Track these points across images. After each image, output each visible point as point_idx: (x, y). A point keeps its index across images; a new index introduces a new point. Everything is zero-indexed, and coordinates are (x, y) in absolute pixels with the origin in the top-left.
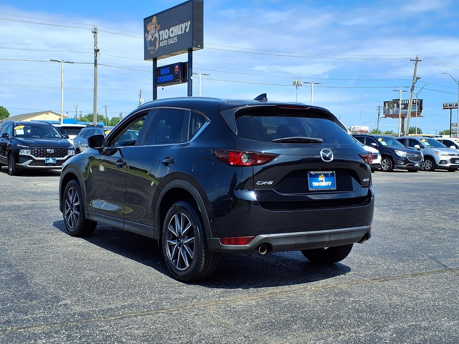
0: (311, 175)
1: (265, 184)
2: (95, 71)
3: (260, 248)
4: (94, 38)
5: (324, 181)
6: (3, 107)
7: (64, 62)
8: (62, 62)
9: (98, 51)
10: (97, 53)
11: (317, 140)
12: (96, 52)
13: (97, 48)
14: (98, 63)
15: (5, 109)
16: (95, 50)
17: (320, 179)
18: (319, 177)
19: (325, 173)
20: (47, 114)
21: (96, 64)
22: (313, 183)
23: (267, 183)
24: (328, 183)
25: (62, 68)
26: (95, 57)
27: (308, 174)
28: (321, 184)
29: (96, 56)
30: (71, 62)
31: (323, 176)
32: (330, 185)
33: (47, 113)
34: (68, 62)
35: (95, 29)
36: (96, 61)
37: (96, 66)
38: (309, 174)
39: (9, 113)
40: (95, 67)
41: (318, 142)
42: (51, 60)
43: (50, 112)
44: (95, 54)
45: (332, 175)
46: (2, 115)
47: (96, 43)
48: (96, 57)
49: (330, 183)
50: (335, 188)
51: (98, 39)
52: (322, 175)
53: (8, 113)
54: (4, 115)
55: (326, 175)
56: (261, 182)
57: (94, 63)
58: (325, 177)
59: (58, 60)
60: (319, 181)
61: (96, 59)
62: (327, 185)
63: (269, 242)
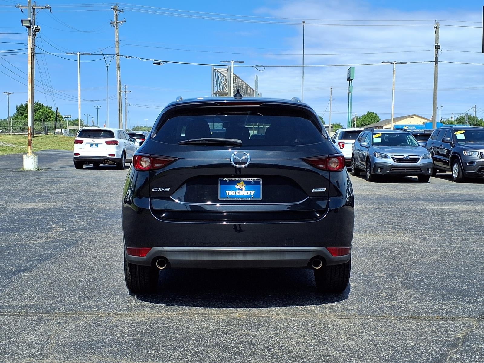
0: (225, 183)
1: (161, 191)
2: (436, 69)
3: (158, 261)
4: (435, 34)
5: (244, 189)
6: (374, 113)
7: (397, 63)
8: (394, 63)
9: (439, 48)
10: (439, 49)
11: (233, 142)
12: (437, 49)
13: (438, 44)
14: (439, 60)
15: (376, 114)
16: (436, 47)
17: (237, 187)
18: (236, 185)
19: (246, 180)
20: (411, 118)
21: (436, 62)
22: (227, 192)
23: (163, 190)
24: (249, 192)
25: (394, 69)
26: (435, 54)
27: (219, 182)
28: (239, 193)
29: (437, 52)
30: (404, 62)
31: (243, 184)
32: (252, 194)
33: (411, 116)
34: (400, 63)
35: (437, 24)
36: (436, 58)
37: (437, 64)
38: (221, 181)
39: (380, 118)
40: (435, 64)
41: (235, 143)
42: (382, 62)
43: (415, 115)
44: (435, 51)
45: (257, 183)
46: (372, 121)
47: (437, 38)
48: (437, 55)
49: (253, 192)
50: (260, 199)
51: (439, 35)
52: (242, 182)
53: (378, 118)
54: (375, 120)
55: (247, 183)
56: (157, 188)
57: (434, 60)
58: (246, 185)
59: (390, 62)
60: (236, 190)
61: (437, 56)
62: (248, 194)
63: (164, 256)
